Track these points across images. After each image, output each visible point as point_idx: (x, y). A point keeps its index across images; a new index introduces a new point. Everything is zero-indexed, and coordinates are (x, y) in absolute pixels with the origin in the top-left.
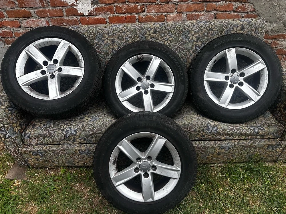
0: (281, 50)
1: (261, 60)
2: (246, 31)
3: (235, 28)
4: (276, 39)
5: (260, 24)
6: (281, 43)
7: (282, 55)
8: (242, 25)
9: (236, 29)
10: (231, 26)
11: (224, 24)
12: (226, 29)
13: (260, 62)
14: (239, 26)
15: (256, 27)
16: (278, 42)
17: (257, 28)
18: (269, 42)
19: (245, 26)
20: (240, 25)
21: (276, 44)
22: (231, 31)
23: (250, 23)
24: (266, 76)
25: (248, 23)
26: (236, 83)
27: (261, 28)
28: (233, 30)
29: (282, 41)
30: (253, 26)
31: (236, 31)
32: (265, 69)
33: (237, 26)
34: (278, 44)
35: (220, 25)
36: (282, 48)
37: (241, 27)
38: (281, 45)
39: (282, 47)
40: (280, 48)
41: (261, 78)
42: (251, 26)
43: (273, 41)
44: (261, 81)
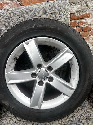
0: (87, 27)
1: (67, 48)
2: (50, 14)
3: (37, 14)
4: (82, 19)
5: (62, 5)
6: (86, 21)
7: (89, 31)
8: (44, 8)
9: (39, 14)
10: (31, 11)
11: (24, 10)
12: (27, 16)
13: (67, 51)
14: (40, 10)
15: (59, 9)
16: (84, 21)
17: (61, 10)
18: (77, 22)
19: (46, 9)
20: (42, 9)
21: (83, 23)
22: (34, 17)
23: (51, 5)
24: (76, 66)
25: (50, 5)
26: (45, 79)
27: (65, 9)
28: (36, 16)
29: (87, 20)
30: (56, 8)
31: (40, 16)
32: (73, 58)
33: (38, 11)
34: (84, 23)
35: (19, 11)
36: (87, 26)
37: (43, 11)
38: (86, 23)
39: (88, 24)
40: (86, 26)
41: (72, 68)
42: (53, 8)
43: (80, 20)
44: (72, 72)
